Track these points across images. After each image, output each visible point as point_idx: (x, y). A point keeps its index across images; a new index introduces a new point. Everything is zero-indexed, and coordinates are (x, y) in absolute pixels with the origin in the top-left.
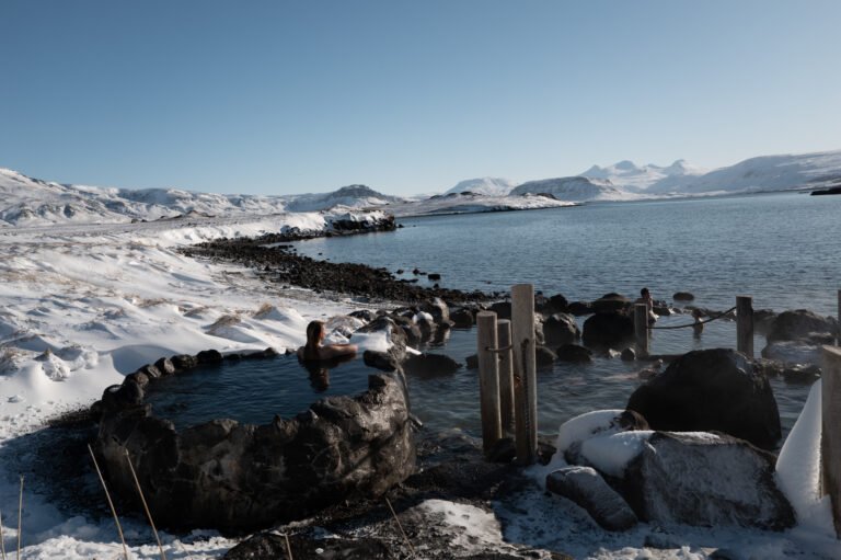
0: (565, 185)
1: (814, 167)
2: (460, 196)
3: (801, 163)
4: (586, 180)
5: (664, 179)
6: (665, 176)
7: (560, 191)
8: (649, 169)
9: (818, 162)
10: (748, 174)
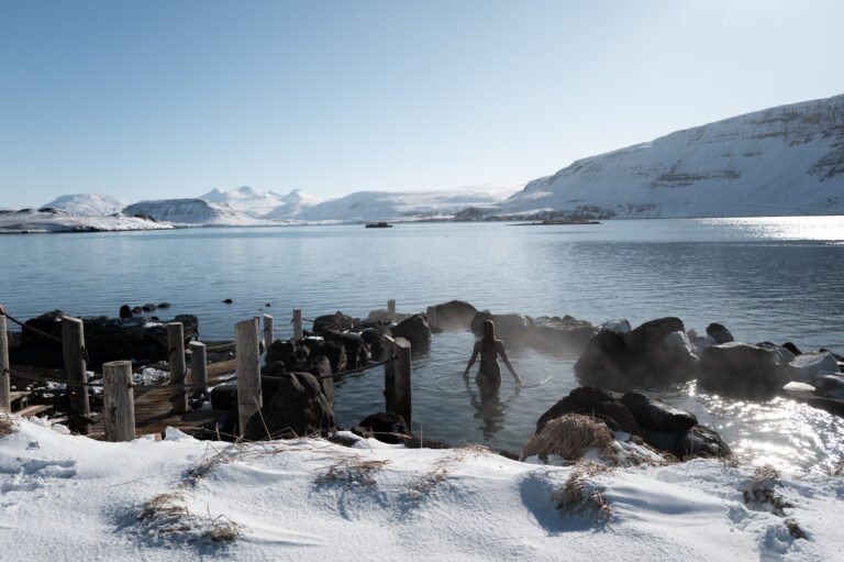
0: (183, 207)
1: (401, 204)
2: (37, 213)
3: (395, 199)
4: (204, 203)
5: (281, 207)
6: (283, 204)
7: (177, 212)
8: (267, 195)
9: (406, 200)
10: (355, 206)
